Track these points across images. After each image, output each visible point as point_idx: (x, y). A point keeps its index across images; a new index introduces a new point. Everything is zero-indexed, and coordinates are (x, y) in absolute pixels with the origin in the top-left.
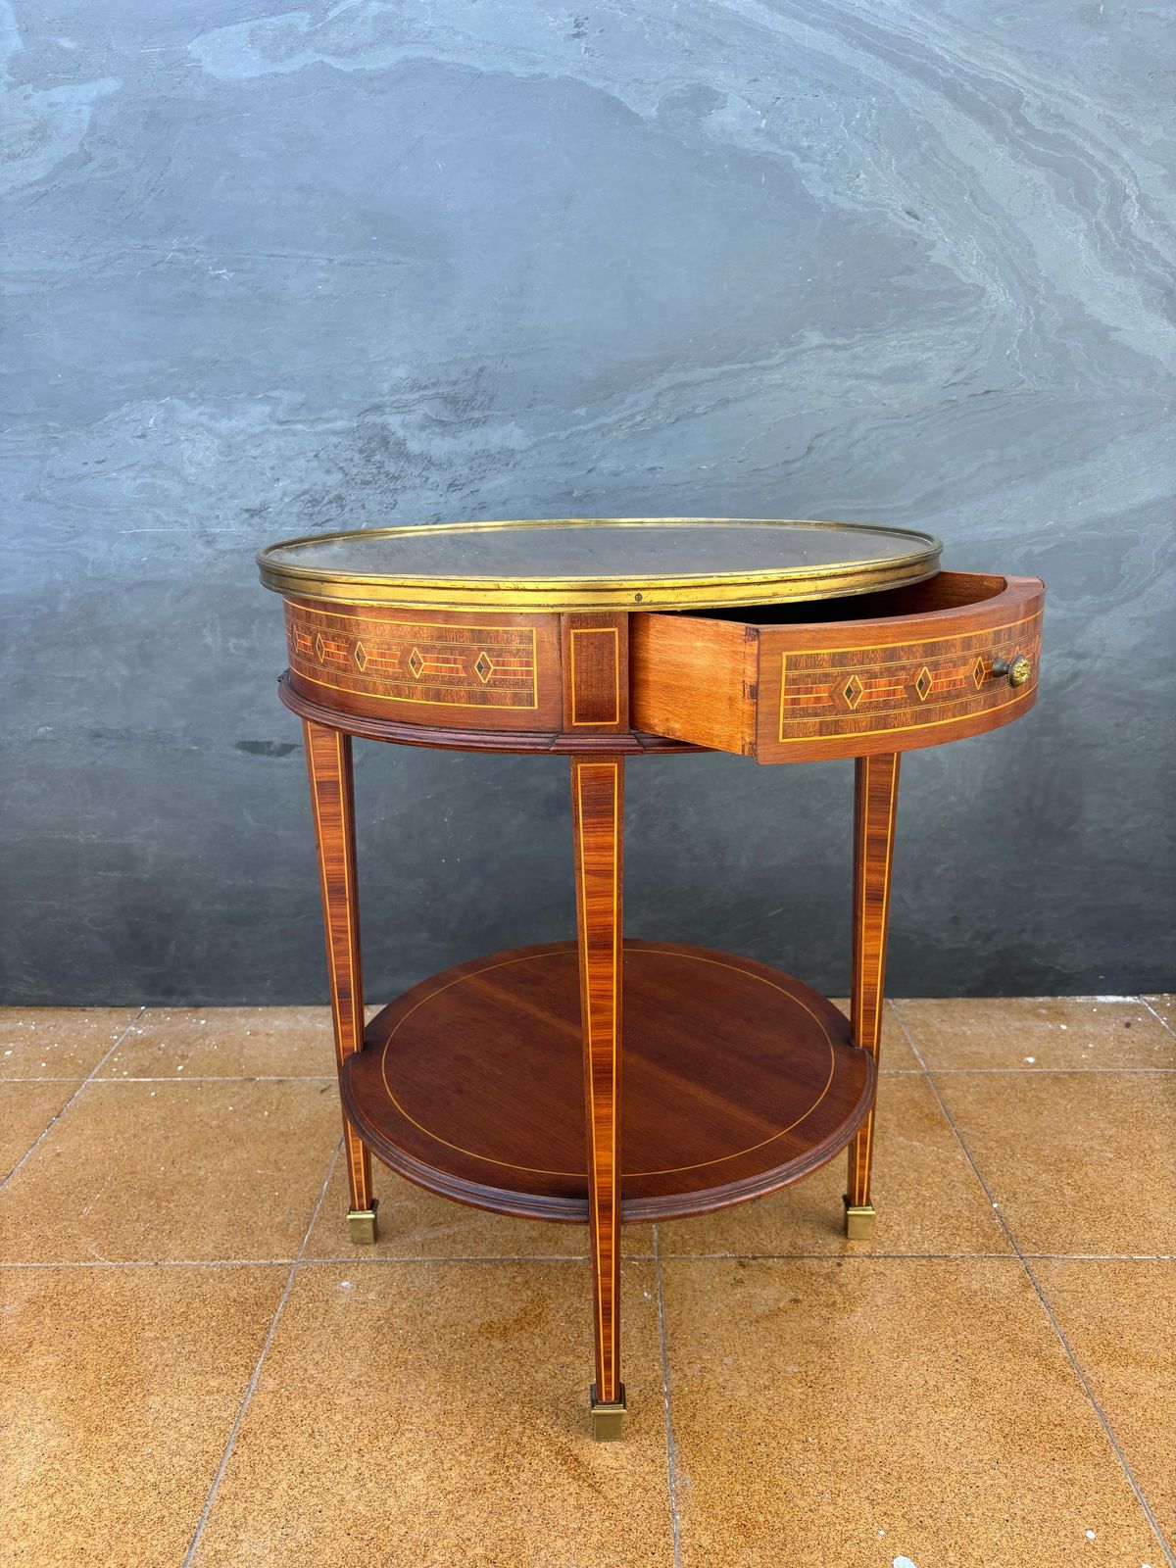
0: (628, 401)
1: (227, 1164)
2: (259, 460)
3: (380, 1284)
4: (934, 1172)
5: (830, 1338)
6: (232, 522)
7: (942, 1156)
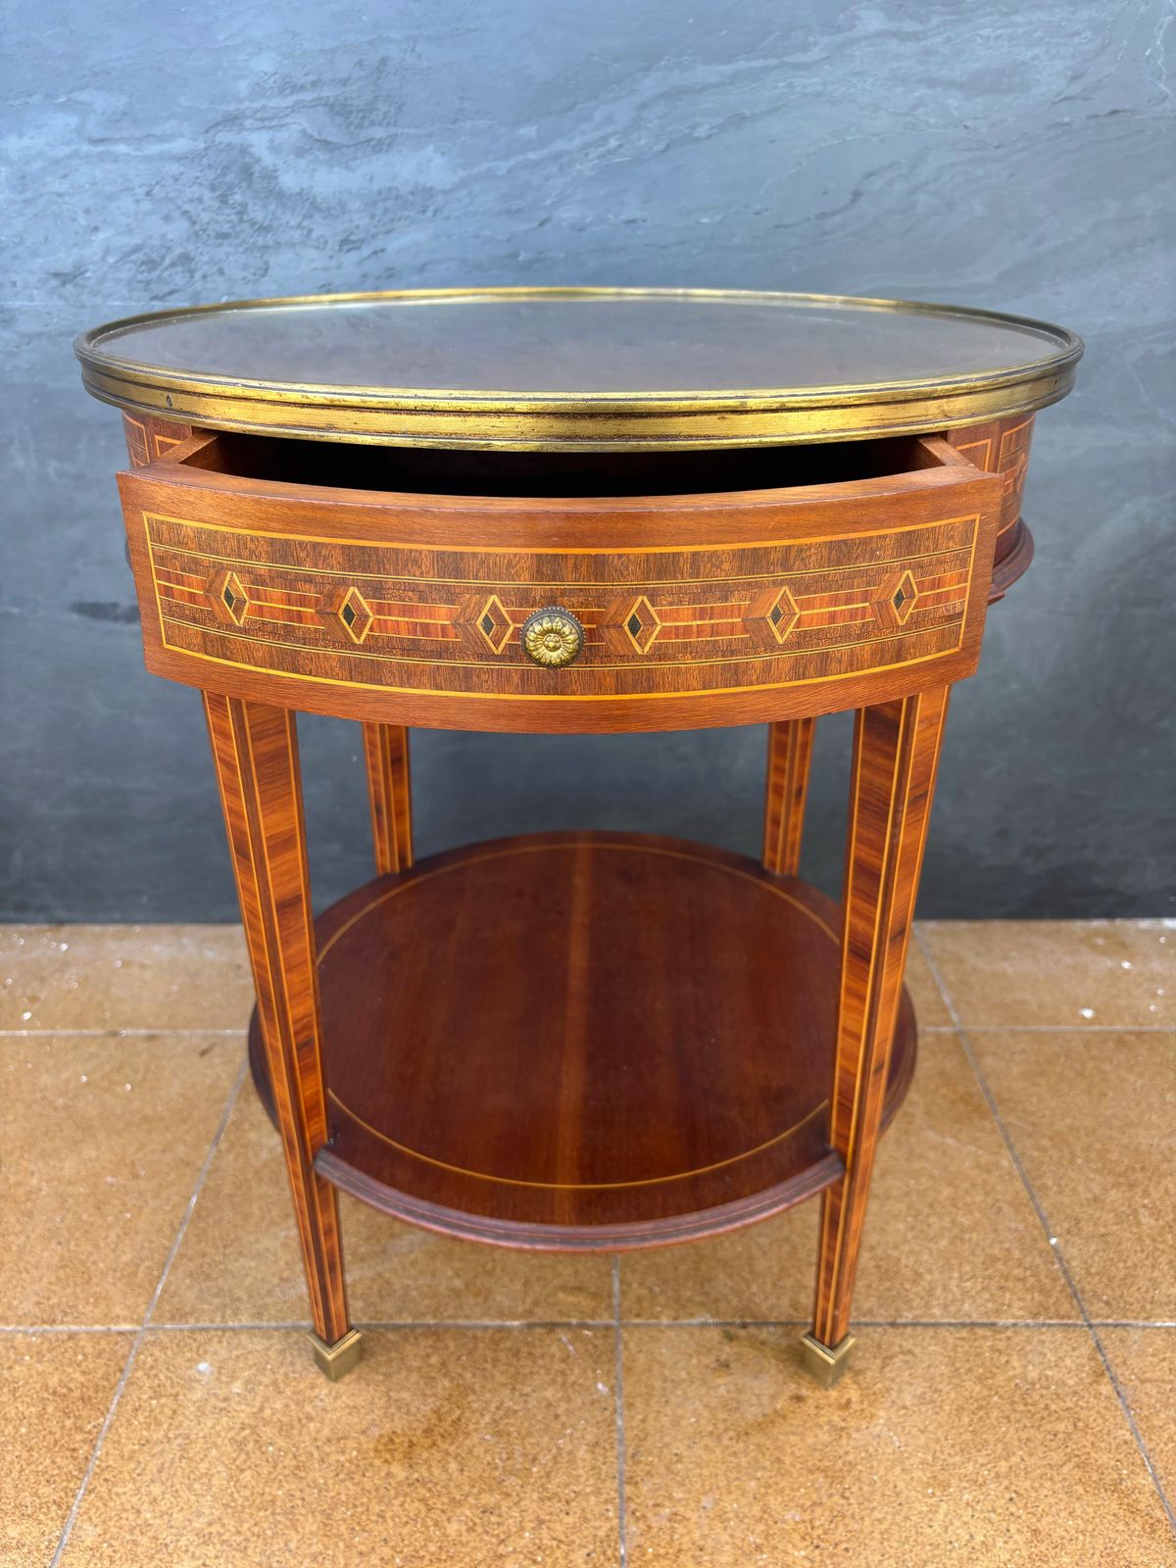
0: (598, 116)
1: (69, 1167)
2: (67, 198)
3: (250, 1367)
4: (973, 1186)
5: (844, 1464)
6: (36, 292)
7: (982, 1161)
